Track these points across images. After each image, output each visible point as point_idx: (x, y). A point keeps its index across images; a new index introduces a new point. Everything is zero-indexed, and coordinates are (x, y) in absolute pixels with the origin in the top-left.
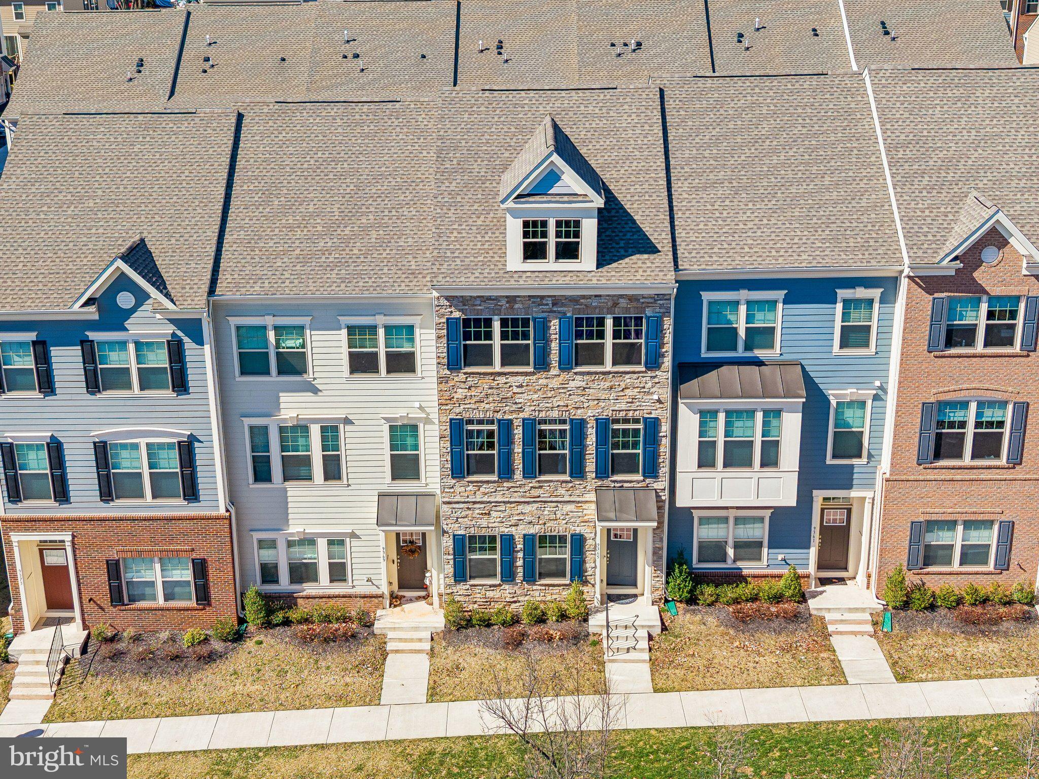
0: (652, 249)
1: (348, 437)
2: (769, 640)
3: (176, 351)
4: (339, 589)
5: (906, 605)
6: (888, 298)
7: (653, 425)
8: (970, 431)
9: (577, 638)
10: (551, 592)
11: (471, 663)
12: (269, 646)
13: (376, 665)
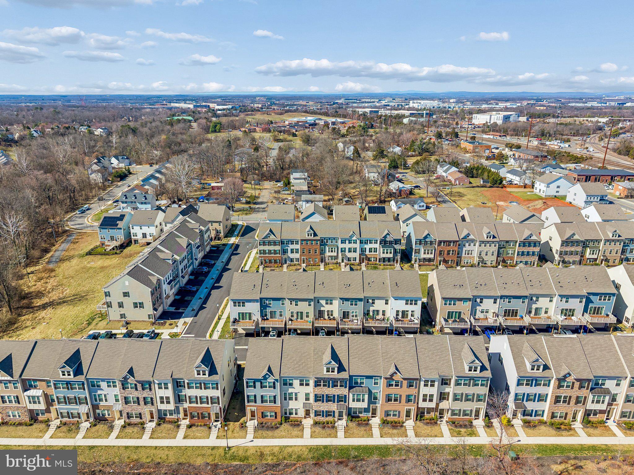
0: (346, 371)
1: (299, 395)
2: (363, 428)
3: (274, 383)
4: (296, 416)
5: (384, 423)
6: (381, 379)
7: (345, 396)
8: (393, 398)
9: (333, 427)
10: (330, 419)
11: (317, 431)
12: (285, 426)
13: (302, 430)
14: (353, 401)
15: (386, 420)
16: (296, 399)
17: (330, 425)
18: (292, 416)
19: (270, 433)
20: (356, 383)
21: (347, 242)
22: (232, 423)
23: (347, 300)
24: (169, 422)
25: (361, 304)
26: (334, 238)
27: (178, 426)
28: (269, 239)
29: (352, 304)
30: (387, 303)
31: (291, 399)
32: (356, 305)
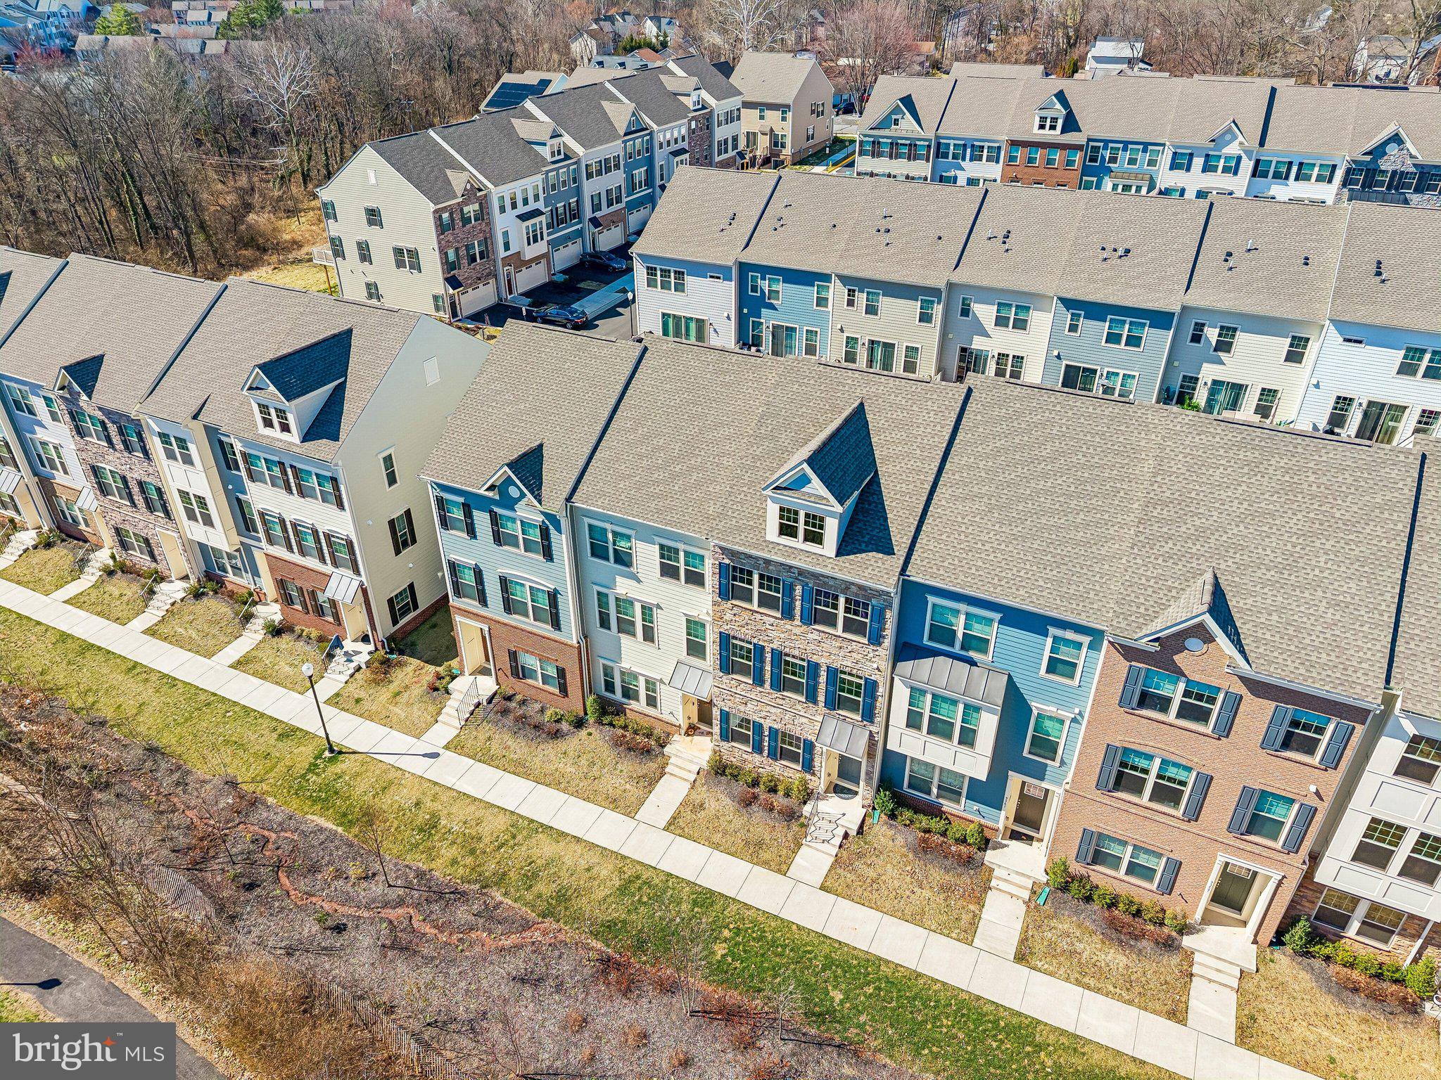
0: (889, 551)
1: (658, 617)
2: (938, 873)
3: (545, 534)
4: (650, 711)
5: (1065, 888)
6: (1095, 646)
7: (872, 686)
8: (1151, 780)
9: (791, 816)
10: (788, 772)
11: (712, 806)
12: (594, 739)
13: (651, 782)
14: (913, 721)
15: (1081, 879)
16: (649, 636)
17: (779, 800)
18: (633, 705)
20: (944, 634)
21: (1198, 162)
23: (1096, 311)
24: (231, 595)
25: (1158, 341)
26: (1146, 145)
27: (248, 617)
28: (893, 131)
29: (1113, 338)
30: (1294, 356)
31: (626, 627)
32: (1134, 341)
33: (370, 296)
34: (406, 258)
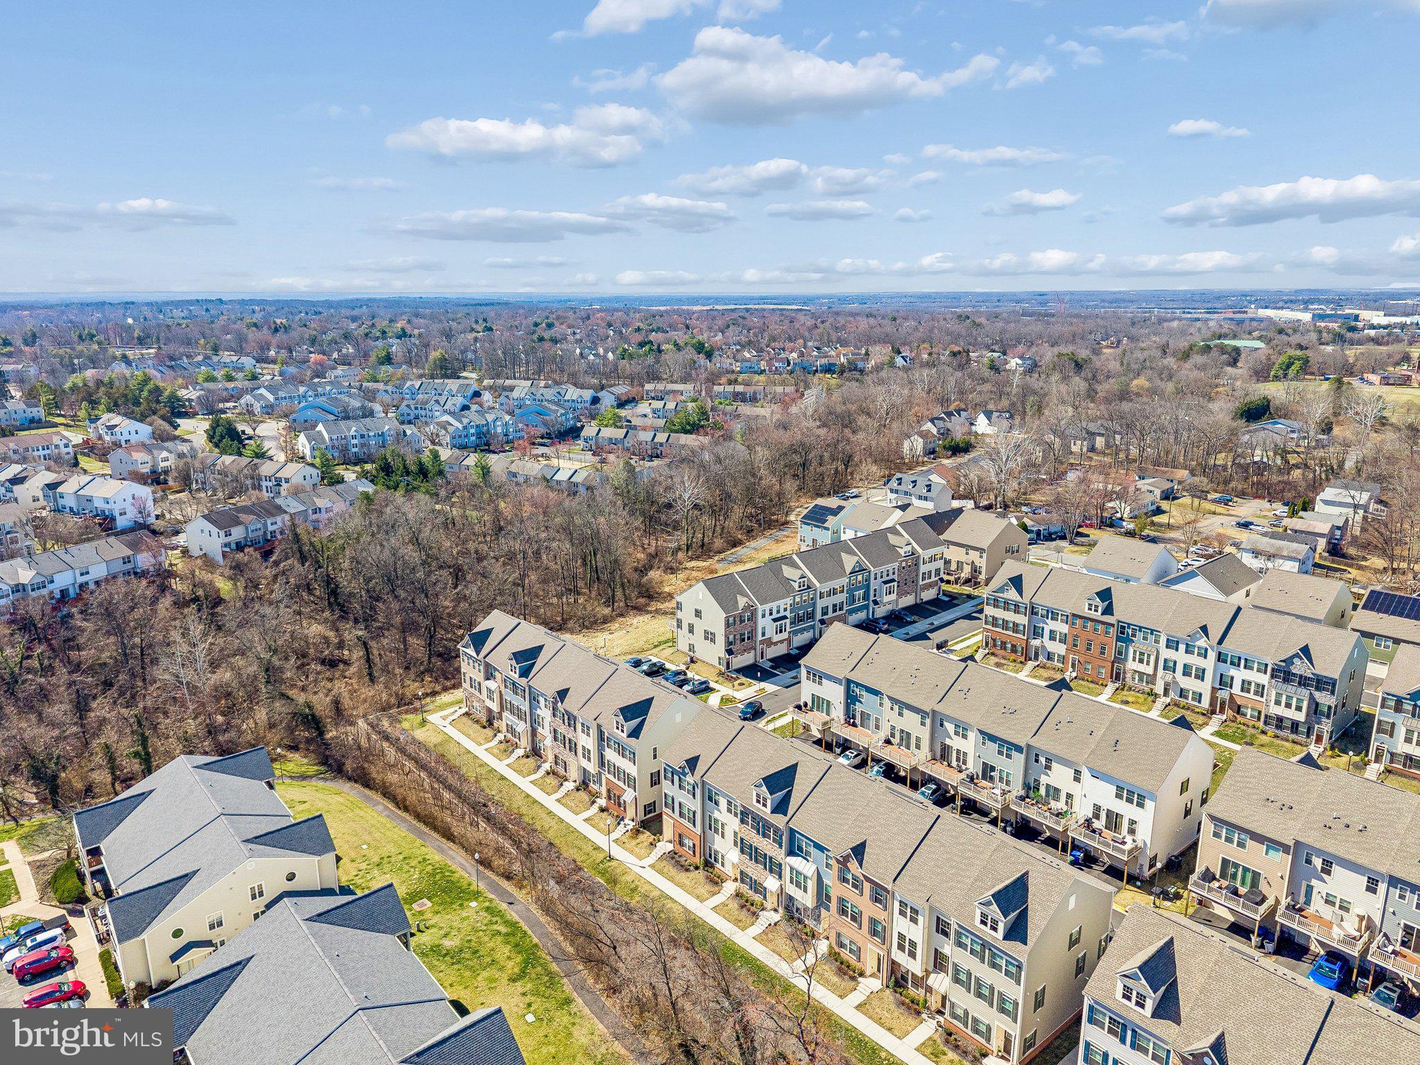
0: (787, 816)
1: (726, 829)
2: (795, 944)
3: (694, 788)
4: (722, 868)
5: (831, 956)
6: (833, 858)
7: (781, 865)
8: (849, 911)
9: (754, 914)
10: (757, 898)
11: (730, 906)
12: (700, 875)
13: (714, 894)
14: (792, 881)
15: (835, 952)
16: (723, 836)
17: (753, 909)
18: (717, 865)
19: (673, 871)
20: (800, 849)
21: (1182, 647)
22: (648, 833)
23: (993, 738)
24: (590, 792)
25: (1019, 758)
26: (1152, 631)
27: (594, 802)
28: (1005, 595)
29: (1000, 753)
30: (1077, 779)
31: (716, 831)
32: (1009, 756)
33: (690, 650)
34: (710, 636)
